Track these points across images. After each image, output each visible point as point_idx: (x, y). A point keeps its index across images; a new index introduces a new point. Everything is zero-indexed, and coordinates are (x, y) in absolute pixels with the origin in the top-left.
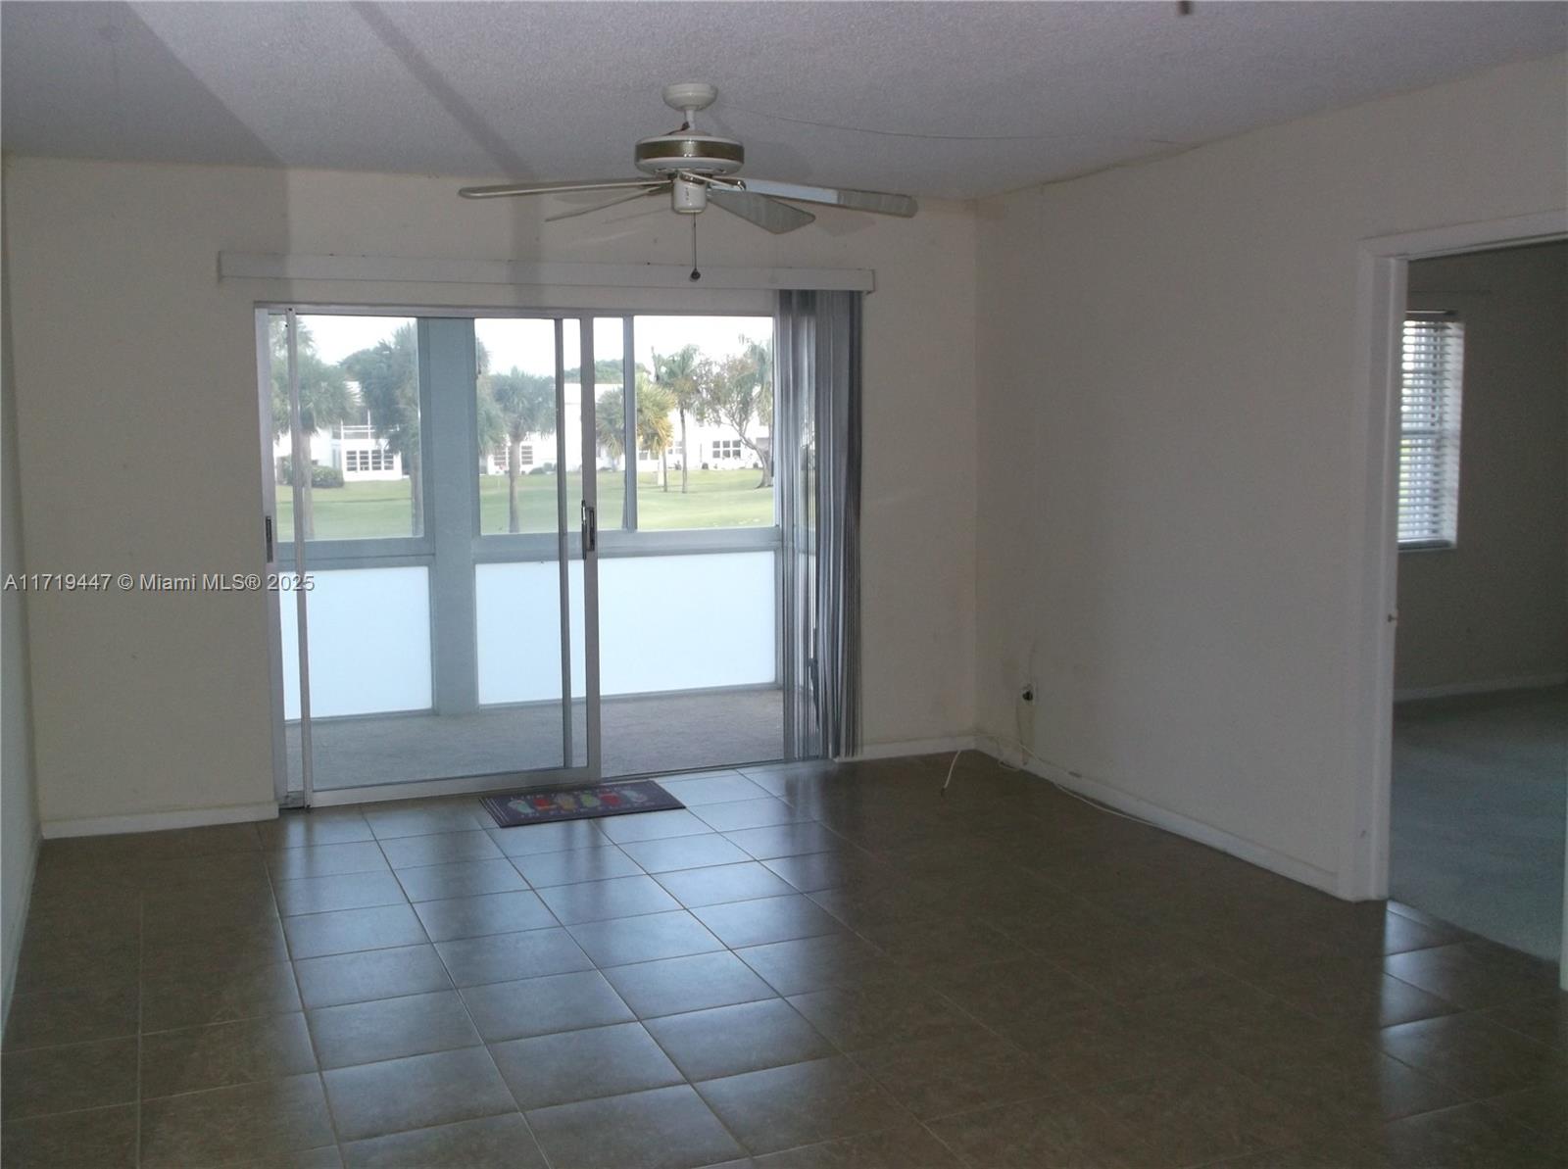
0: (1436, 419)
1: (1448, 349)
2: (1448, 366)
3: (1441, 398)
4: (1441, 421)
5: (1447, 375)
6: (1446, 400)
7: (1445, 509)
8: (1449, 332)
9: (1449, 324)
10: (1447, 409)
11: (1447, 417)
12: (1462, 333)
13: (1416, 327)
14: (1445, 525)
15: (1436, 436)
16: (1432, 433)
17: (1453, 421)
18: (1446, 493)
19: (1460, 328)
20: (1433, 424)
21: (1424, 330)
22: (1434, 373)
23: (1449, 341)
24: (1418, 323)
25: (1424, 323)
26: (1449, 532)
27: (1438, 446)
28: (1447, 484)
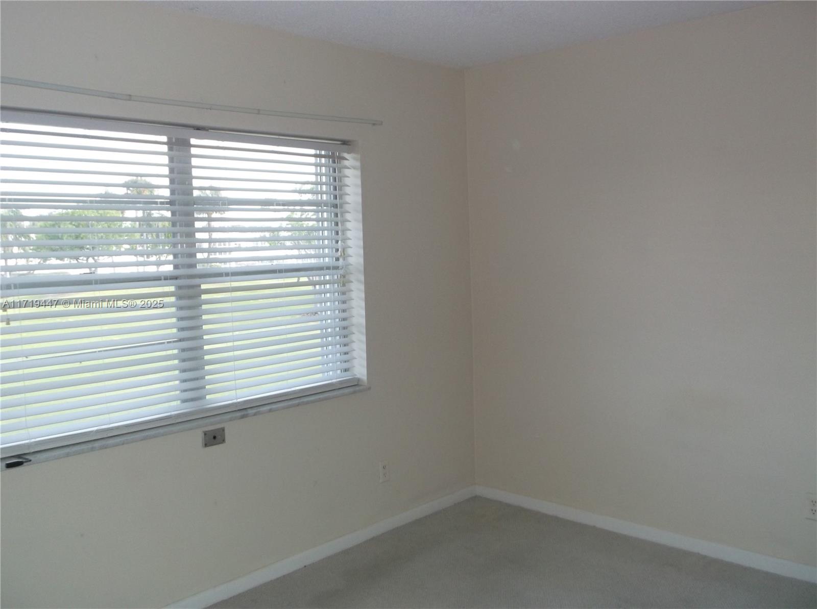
0: (339, 253)
1: (347, 181)
2: (348, 199)
3: (344, 231)
4: (345, 256)
5: (347, 207)
6: (349, 234)
7: (355, 346)
8: (346, 163)
9: (346, 155)
10: (349, 243)
11: (350, 251)
12: (358, 164)
13: (316, 156)
14: (356, 363)
15: (341, 272)
16: (336, 268)
17: (356, 256)
18: (354, 329)
19: (355, 159)
20: (337, 259)
21: (323, 160)
22: (336, 206)
23: (347, 172)
24: (318, 152)
25: (323, 153)
26: (360, 370)
27: (344, 281)
28: (355, 320)
